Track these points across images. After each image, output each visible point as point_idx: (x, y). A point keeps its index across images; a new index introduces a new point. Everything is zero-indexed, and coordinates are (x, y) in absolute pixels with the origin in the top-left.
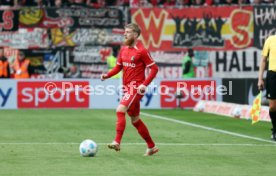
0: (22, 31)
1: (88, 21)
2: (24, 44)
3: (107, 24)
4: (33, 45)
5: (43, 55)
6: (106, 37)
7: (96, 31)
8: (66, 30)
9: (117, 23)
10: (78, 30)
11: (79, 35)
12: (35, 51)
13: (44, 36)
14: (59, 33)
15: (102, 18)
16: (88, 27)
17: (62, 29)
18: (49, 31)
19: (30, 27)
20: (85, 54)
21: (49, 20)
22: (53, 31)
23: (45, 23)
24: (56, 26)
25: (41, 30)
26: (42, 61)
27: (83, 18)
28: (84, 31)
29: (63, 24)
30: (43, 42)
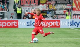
0: (41, 5)
1: (60, 2)
2: (41, 9)
3: (65, 3)
4: (44, 9)
5: (47, 12)
6: (65, 7)
7: (62, 5)
8: (53, 5)
9: (68, 3)
10: (57, 5)
11: (57, 6)
12: (44, 11)
13: (47, 7)
14: (51, 6)
15: (64, 1)
16: (60, 4)
17: (52, 5)
18: (48, 5)
19: (43, 4)
20: (59, 12)
21: (48, 2)
22: (50, 5)
23: (47, 3)
24: (50, 4)
25: (46, 5)
26: (46, 14)
27: (58, 1)
28: (59, 5)
29: (53, 3)
30: (47, 8)
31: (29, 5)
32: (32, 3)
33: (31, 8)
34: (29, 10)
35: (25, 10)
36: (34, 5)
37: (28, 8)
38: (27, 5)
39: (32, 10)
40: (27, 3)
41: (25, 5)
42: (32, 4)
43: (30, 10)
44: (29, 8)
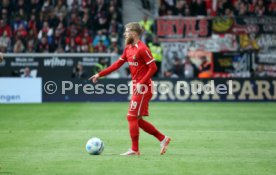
31: (181, 35)
32: (190, 29)
33: (187, 45)
34: (181, 50)
35: (168, 51)
36: (196, 35)
37: (177, 44)
38: (174, 36)
39: (189, 50)
40: (175, 30)
41: (170, 36)
42: (190, 34)
43: (185, 50)
44: (182, 44)
